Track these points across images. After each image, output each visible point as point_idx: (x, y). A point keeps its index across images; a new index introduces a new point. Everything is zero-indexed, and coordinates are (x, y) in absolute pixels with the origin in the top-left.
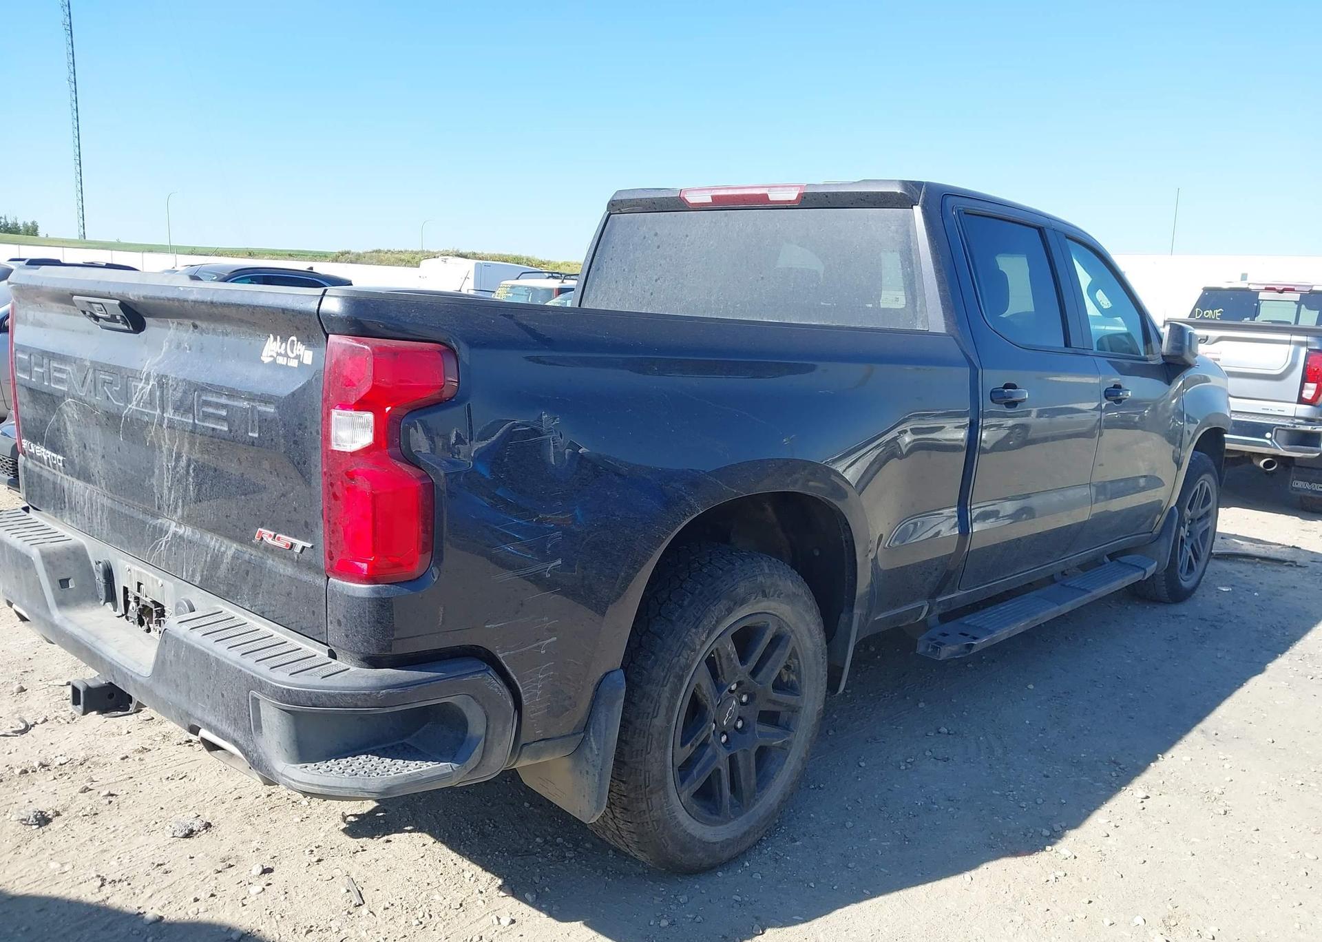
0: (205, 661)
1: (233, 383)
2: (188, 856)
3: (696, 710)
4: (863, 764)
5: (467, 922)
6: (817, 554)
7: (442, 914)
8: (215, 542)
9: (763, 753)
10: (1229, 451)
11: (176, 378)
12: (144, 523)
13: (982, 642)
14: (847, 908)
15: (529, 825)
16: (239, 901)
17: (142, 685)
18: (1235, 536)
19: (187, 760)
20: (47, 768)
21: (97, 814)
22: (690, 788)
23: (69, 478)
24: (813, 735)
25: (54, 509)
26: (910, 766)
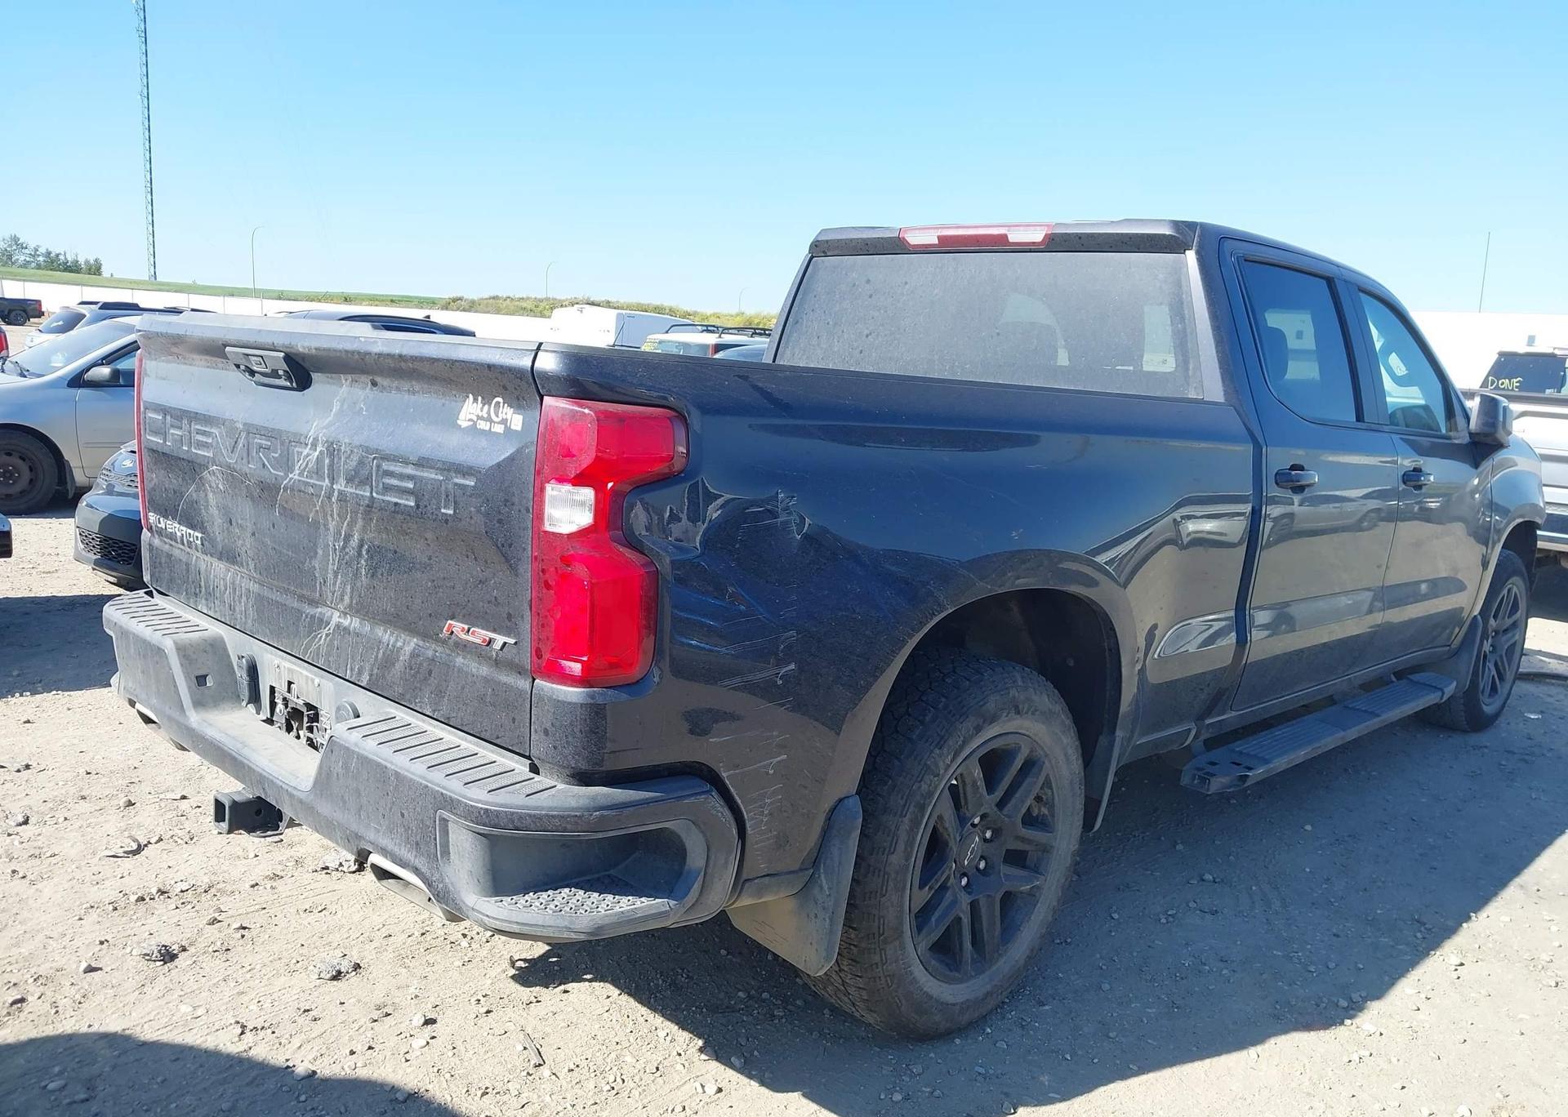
0: (380, 774)
1: (425, 451)
2: (338, 1002)
3: (936, 847)
4: (1116, 916)
5: (667, 1088)
6: (1071, 663)
7: (637, 1079)
8: (390, 636)
9: (1008, 899)
10: (1541, 550)
11: (350, 444)
12: (300, 612)
13: (1258, 773)
14: (1112, 1086)
15: (728, 976)
16: (402, 1055)
17: (301, 801)
18: (1540, 652)
19: (325, 890)
20: (166, 895)
21: (229, 950)
22: (929, 938)
23: (208, 558)
24: (1066, 879)
25: (187, 593)
26: (1171, 919)
